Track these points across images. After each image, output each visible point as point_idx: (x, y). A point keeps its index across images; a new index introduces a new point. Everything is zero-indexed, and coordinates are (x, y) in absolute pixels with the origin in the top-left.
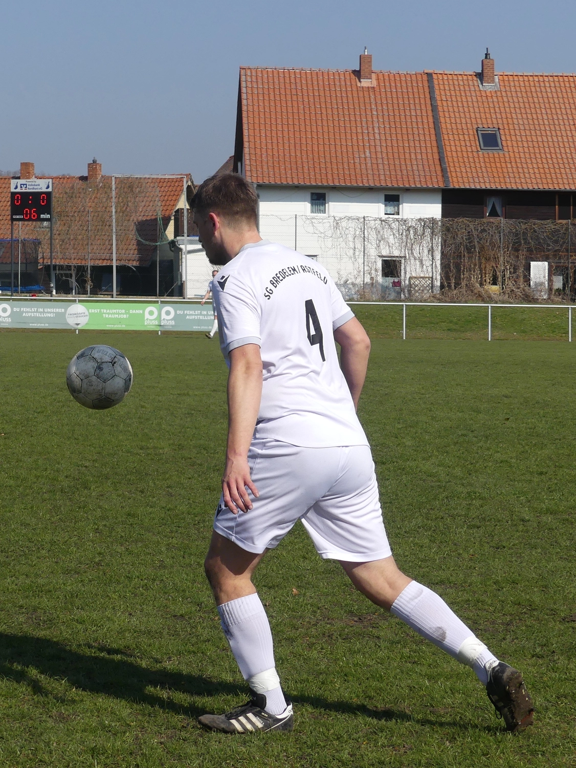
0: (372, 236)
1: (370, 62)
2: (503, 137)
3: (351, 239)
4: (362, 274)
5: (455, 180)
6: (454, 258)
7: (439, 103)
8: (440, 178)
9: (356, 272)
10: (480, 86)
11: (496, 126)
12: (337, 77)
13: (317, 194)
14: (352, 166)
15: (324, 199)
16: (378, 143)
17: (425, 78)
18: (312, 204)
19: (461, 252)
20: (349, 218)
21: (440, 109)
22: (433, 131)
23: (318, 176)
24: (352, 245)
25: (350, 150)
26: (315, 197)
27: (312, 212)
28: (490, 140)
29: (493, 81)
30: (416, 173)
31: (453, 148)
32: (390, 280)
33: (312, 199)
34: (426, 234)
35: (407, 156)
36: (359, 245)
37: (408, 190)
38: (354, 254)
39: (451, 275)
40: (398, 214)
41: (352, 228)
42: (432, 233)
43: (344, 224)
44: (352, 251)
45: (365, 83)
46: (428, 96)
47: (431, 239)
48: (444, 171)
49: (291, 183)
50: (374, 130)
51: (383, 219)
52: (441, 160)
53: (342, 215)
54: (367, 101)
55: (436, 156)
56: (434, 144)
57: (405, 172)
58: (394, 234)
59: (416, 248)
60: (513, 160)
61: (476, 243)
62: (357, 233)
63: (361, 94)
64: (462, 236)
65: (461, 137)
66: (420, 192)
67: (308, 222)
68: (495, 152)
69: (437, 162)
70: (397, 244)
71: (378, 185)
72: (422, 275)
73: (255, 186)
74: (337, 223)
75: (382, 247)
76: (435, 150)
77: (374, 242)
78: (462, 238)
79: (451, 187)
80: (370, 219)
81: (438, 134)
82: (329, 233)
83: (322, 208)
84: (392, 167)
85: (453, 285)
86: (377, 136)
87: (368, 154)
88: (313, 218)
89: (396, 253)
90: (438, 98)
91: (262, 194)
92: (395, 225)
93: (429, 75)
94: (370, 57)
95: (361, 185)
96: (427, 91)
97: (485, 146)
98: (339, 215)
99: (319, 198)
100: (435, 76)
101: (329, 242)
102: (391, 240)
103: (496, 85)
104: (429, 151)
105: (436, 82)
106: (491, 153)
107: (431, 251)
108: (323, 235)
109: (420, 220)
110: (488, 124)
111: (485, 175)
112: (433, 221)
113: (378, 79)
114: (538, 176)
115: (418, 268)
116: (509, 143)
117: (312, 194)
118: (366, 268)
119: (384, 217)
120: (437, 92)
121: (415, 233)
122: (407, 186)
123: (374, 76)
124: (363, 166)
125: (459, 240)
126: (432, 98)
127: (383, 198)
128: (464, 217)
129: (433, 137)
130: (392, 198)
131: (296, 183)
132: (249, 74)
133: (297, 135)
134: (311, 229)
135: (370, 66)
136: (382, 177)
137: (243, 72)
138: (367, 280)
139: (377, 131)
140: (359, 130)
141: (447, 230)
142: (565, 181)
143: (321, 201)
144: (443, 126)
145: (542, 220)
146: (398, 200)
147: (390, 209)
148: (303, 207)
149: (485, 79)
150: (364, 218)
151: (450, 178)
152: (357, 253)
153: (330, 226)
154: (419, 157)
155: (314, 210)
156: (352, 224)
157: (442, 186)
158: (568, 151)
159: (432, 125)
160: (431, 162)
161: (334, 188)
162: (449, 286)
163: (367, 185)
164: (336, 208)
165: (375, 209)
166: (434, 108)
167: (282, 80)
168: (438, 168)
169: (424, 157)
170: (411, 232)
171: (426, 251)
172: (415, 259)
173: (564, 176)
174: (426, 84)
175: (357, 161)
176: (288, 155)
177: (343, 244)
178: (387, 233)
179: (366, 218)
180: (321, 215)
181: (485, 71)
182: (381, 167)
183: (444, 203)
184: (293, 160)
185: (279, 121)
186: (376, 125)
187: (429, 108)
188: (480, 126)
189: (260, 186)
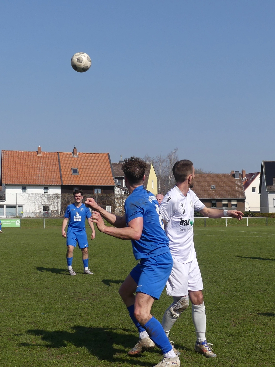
0: (40, 199)
1: (41, 149)
2: (79, 171)
3: (33, 200)
4: (36, 210)
5: (65, 183)
6: (64, 205)
7: (61, 161)
8: (60, 182)
9: (35, 209)
10: (73, 156)
11: (77, 167)
12: (31, 153)
13: (24, 187)
14: (34, 179)
15: (26, 189)
16: (42, 172)
17: (57, 153)
18: (22, 190)
19: (65, 203)
20: (33, 194)
21: (61, 163)
22: (59, 169)
23: (24, 182)
24: (33, 202)
25: (34, 174)
26: (23, 188)
27: (22, 192)
28: (75, 171)
29: (77, 155)
30: (53, 181)
31: (64, 174)
32: (45, 211)
33: (22, 188)
34: (55, 198)
35: (51, 176)
36: (35, 202)
37: (51, 186)
38: (34, 204)
39: (63, 210)
40: (48, 192)
41: (34, 197)
42: (57, 198)
43: (31, 195)
45: (39, 155)
46: (58, 159)
47: (57, 200)
48: (61, 180)
50: (41, 168)
51: (43, 194)
52: (61, 177)
53: (30, 193)
54: (40, 160)
55: (59, 176)
56: (59, 172)
57: (50, 181)
58: (46, 198)
59: (53, 202)
60: (81, 177)
61: (70, 201)
62: (35, 198)
63: (38, 158)
64: (66, 198)
65: (67, 170)
66: (55, 186)
67: (20, 195)
68: (76, 175)
69: (60, 178)
70: (47, 201)
71: (42, 184)
72: (54, 210)
73: (5, 185)
74: (29, 195)
75: (42, 202)
76: (59, 174)
77: (40, 201)
78: (66, 199)
79: (63, 185)
80: (39, 194)
81: (60, 170)
82: (27, 198)
83: (25, 191)
84: (46, 179)
85: (63, 213)
86: (42, 170)
87: (39, 175)
88: (22, 194)
89: (47, 204)
90: (60, 159)
91: (7, 187)
92: (46, 196)
93: (58, 153)
94: (40, 148)
96: (57, 157)
97: (74, 173)
98: (29, 193)
99: (24, 188)
100: (60, 153)
101: (27, 201)
102: (45, 200)
103: (77, 156)
104: (57, 174)
105: (60, 155)
106: (75, 175)
107: (57, 203)
108: (25, 199)
109: (54, 194)
110: (75, 167)
111: (73, 181)
112: (58, 194)
113: (43, 154)
114: (88, 181)
115: (53, 208)
116: (81, 172)
117: (22, 187)
118: (38, 208)
119: (43, 193)
120: (60, 158)
121: (52, 198)
122: (50, 184)
123: (42, 153)
124: (38, 179)
125: (65, 200)
126: (59, 160)
127: (44, 188)
128: (66, 193)
129: (59, 171)
130: (46, 188)
131: (17, 184)
132: (4, 152)
133: (18, 170)
134: (21, 197)
135: (41, 150)
136: (43, 182)
137: (3, 151)
138: (38, 211)
139: (42, 169)
140: (37, 169)
141: (62, 197)
142: (96, 183)
144: (62, 167)
145: (89, 194)
146: (48, 189)
147: (46, 191)
148: (19, 191)
149: (74, 154)
150: (37, 194)
151: (63, 182)
153: (27, 196)
154: (54, 176)
156: (33, 196)
157: (61, 184)
158: (97, 174)
159: (58, 167)
160: (58, 178)
161: (29, 185)
162: (62, 213)
163: (38, 184)
164: (29, 191)
165: (41, 191)
166: (59, 162)
167: (14, 154)
168: (60, 179)
169: (56, 176)
170: (51, 198)
171: (55, 203)
172: (52, 205)
173: (96, 181)
174: (57, 156)
175: (36, 177)
176: (15, 176)
177: (31, 201)
178: (44, 198)
179: (38, 194)
180: (25, 193)
181: (74, 152)
182: (43, 179)
183: (61, 189)
184: (17, 177)
185: (13, 166)
186: (42, 167)
187: (58, 162)
188: (73, 167)
189: (6, 185)
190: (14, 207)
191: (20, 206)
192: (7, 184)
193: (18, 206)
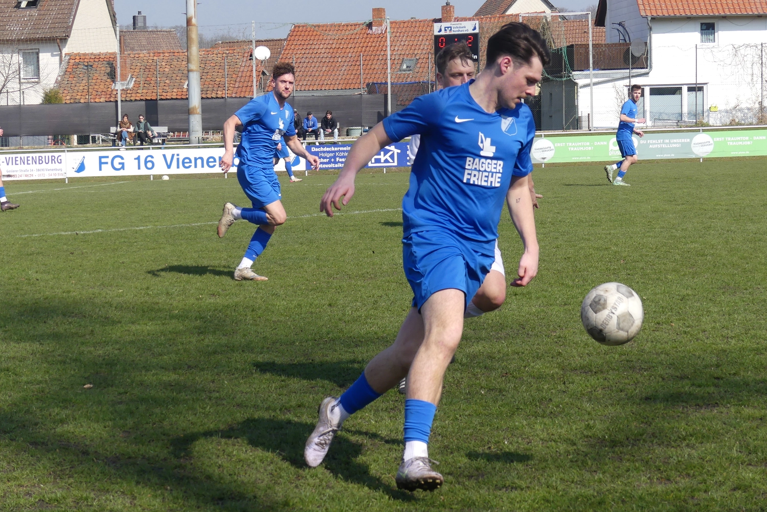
3: (749, 65)
9: (754, 98)
13: (706, 24)
15: (714, 29)
18: (702, 34)
23: (708, 7)
24: (749, 72)
26: (704, 27)
27: (702, 41)
33: (702, 30)
36: (757, 71)
38: (752, 79)
43: (742, 51)
44: (750, 77)
49: (684, 14)
62: (756, 59)
71: (766, 12)
73: (648, 19)
74: (736, 51)
82: (728, 61)
83: (711, 37)
88: (702, 47)
91: (655, 26)
95: (751, 13)
99: (708, 27)
108: (722, 63)
117: (702, 24)
131: (687, 14)
143: (710, 31)
148: (692, 37)
152: (755, 79)
153: (729, 54)
155: (704, 40)
161: (724, 18)
163: (756, 13)
164: (726, 36)
177: (742, 71)
179: (764, 45)
180: (711, 44)
189: (653, 19)
190: (674, 90)
191: (696, 88)
192: (655, 15)
193: (691, 89)
